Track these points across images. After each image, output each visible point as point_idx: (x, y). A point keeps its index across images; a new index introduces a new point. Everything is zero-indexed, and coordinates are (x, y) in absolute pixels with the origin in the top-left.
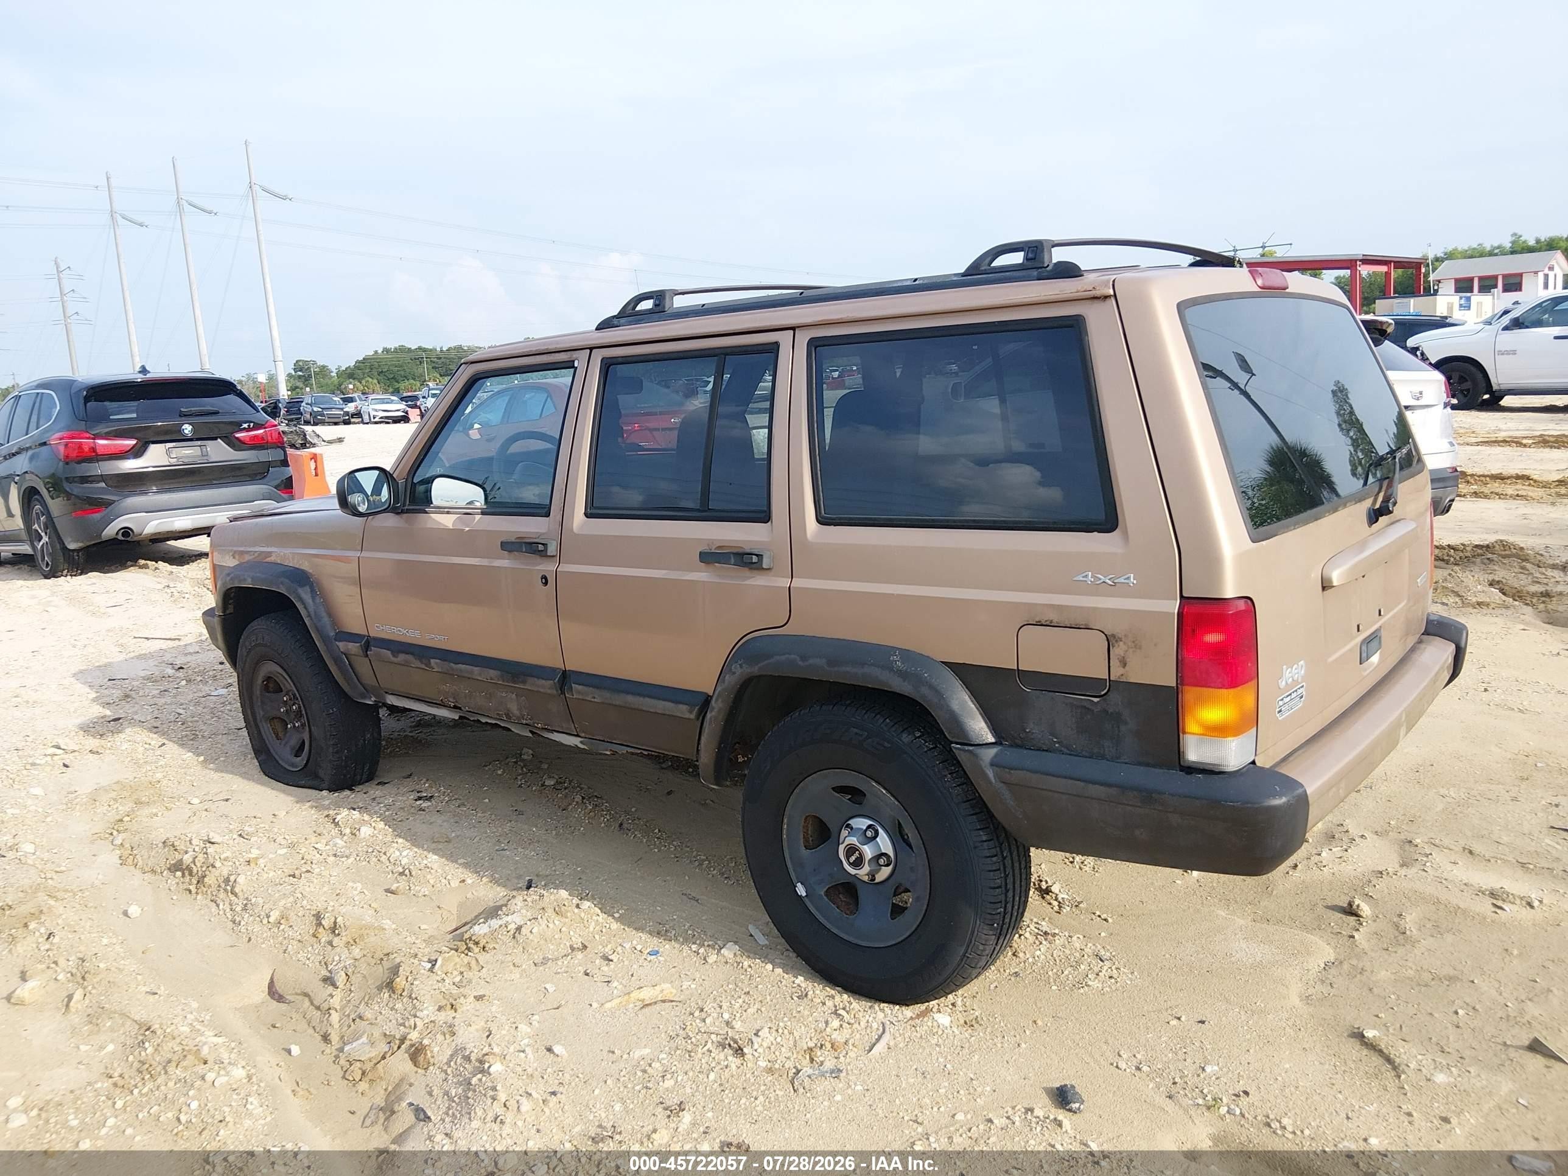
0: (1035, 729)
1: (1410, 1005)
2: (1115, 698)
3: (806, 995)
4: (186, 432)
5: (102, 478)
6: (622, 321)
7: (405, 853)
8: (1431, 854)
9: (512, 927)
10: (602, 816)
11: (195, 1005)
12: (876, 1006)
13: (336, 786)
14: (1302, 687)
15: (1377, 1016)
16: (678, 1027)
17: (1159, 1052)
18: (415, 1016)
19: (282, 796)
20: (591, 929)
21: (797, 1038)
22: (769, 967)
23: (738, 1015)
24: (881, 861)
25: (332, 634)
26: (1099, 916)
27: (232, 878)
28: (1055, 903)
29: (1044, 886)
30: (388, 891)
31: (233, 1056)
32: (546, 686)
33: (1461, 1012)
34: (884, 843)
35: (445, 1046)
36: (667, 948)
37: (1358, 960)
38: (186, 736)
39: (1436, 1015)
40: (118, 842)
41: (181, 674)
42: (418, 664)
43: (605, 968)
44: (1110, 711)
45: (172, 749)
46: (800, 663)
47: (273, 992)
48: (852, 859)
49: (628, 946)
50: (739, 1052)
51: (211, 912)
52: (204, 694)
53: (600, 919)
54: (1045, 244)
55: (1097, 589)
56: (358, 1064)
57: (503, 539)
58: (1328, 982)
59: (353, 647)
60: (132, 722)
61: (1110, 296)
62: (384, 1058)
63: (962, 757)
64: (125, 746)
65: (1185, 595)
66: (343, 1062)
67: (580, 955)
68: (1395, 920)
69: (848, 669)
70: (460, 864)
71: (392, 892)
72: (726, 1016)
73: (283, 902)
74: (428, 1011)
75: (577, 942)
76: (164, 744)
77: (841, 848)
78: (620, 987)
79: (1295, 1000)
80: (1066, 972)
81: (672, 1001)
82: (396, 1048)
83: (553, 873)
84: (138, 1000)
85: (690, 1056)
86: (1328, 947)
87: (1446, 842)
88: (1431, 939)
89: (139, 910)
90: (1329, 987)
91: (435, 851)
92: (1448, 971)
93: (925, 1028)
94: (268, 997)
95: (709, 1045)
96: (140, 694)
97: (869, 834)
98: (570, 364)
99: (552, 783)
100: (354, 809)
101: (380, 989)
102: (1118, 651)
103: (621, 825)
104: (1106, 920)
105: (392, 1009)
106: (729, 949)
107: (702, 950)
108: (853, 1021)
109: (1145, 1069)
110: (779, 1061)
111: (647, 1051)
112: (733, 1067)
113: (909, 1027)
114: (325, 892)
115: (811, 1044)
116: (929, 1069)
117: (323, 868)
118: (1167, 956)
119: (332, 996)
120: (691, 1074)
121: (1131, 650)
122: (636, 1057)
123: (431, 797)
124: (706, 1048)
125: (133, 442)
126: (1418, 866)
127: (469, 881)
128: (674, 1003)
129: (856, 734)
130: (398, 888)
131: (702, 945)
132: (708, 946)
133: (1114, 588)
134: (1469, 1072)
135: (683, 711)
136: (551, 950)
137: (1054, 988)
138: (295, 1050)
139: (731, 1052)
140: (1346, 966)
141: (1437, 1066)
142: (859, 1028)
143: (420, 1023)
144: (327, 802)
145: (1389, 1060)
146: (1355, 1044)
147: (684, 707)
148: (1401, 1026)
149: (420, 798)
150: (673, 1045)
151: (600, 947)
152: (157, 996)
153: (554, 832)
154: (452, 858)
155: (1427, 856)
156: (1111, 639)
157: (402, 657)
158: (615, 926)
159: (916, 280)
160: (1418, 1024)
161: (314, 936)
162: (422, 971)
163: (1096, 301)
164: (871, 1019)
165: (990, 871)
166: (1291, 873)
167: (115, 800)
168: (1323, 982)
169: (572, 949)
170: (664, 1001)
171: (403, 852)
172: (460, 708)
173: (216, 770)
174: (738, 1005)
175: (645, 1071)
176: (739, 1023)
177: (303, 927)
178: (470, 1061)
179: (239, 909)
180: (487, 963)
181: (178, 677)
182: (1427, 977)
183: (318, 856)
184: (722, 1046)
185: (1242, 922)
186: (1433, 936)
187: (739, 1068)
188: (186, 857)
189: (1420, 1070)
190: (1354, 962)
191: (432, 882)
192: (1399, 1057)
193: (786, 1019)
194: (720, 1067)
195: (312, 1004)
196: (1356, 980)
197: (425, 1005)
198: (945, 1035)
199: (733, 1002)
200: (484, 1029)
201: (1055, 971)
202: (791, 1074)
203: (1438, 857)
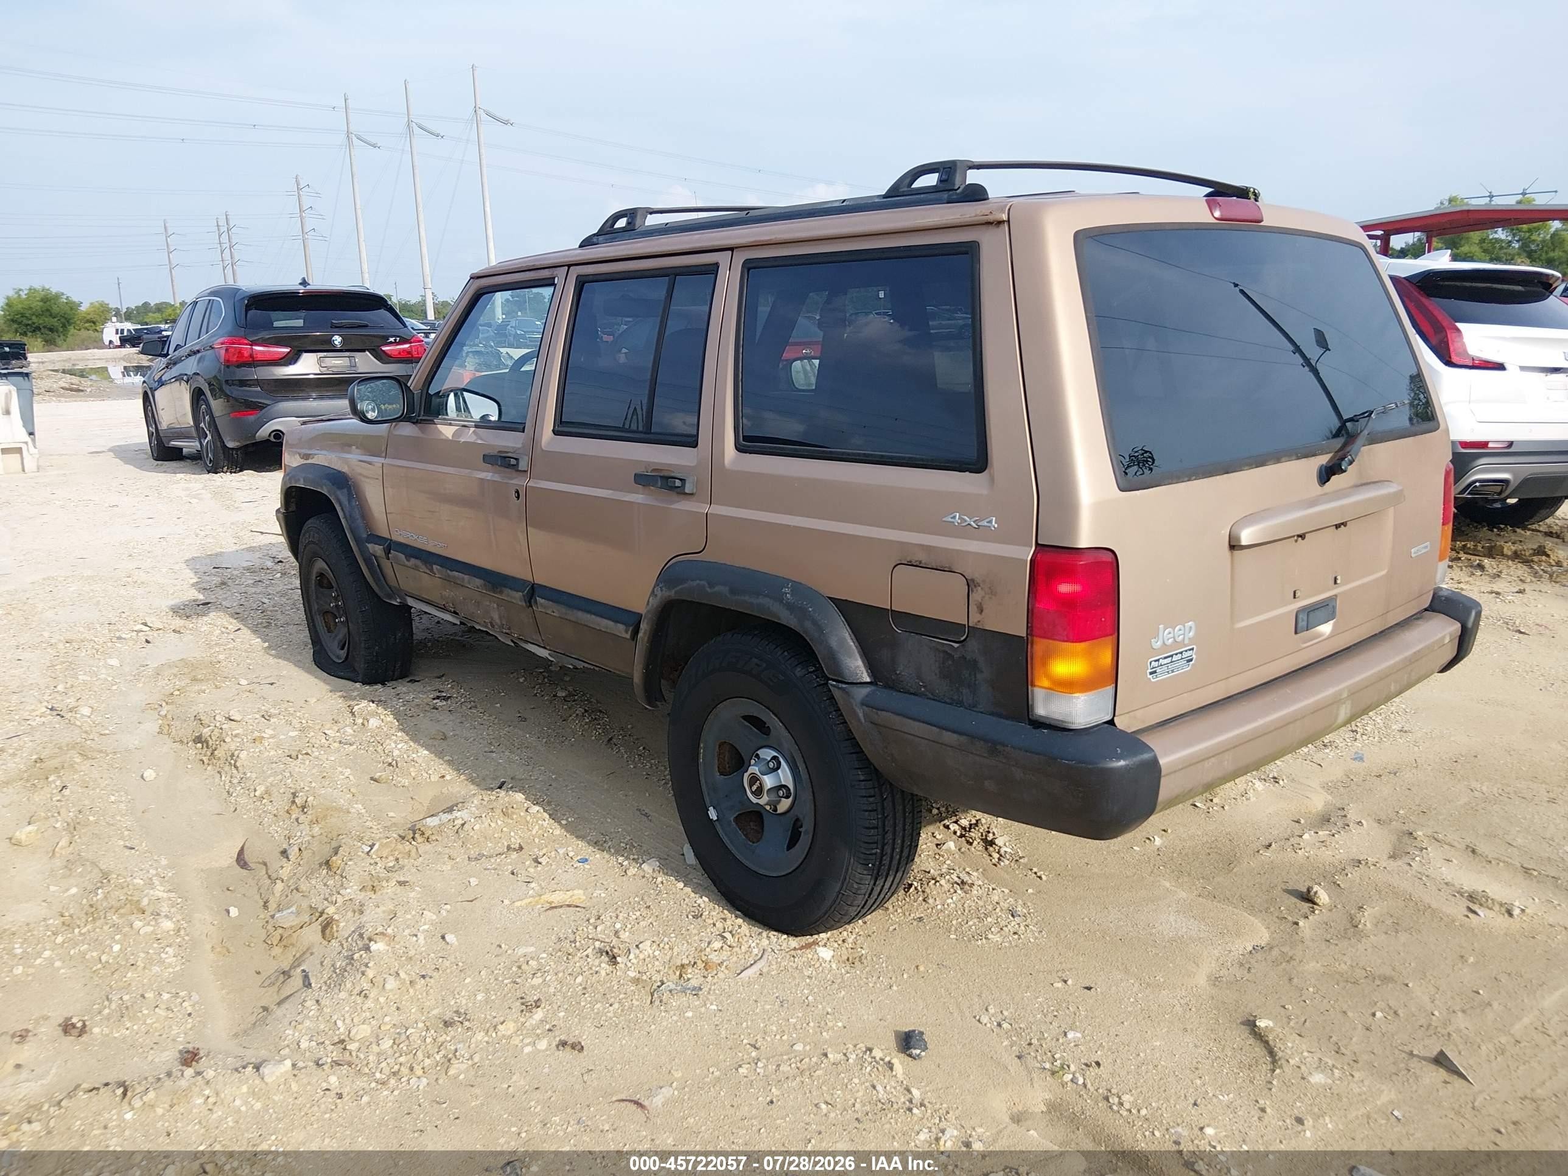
0: (905, 670)
1: (1325, 1001)
2: (973, 645)
3: (701, 915)
4: (336, 342)
5: (258, 382)
6: (601, 238)
7: (399, 746)
8: (1426, 849)
9: (459, 822)
10: (595, 729)
11: (164, 862)
12: (765, 934)
13: (370, 679)
14: (1192, 649)
15: (1284, 1007)
16: (570, 931)
17: (1029, 1011)
18: (339, 893)
19: (321, 684)
20: (534, 832)
21: (675, 953)
22: (681, 885)
23: (629, 926)
24: (781, 793)
25: (365, 536)
26: (1036, 873)
27: (236, 753)
28: (996, 856)
29: (990, 837)
30: (372, 779)
31: (173, 910)
32: (517, 597)
33: (1379, 1014)
34: (785, 776)
35: (351, 922)
36: (598, 857)
37: (1291, 948)
38: (262, 623)
39: (1350, 1014)
40: (163, 713)
41: (279, 567)
42: (423, 568)
43: (532, 870)
44: (968, 658)
45: (246, 632)
46: (708, 590)
47: (241, 860)
48: (754, 788)
49: (562, 851)
50: (613, 959)
51: (214, 782)
52: (293, 586)
53: (545, 824)
54: (958, 164)
55: (964, 532)
56: (280, 931)
57: (487, 452)
58: (1247, 966)
59: (377, 549)
60: (220, 607)
61: (1004, 221)
62: (301, 927)
63: (837, 694)
64: (205, 628)
65: (1039, 542)
66: (269, 927)
67: (514, 855)
68: (1353, 912)
69: (747, 598)
70: (445, 761)
71: (376, 780)
72: (618, 926)
73: (272, 778)
74: (351, 890)
75: (515, 842)
76: (239, 629)
77: (746, 775)
78: (537, 888)
79: (1201, 980)
80: (970, 923)
81: (577, 907)
82: (315, 919)
83: (528, 778)
84: (114, 852)
85: (567, 958)
86: (1265, 931)
87: (1450, 838)
88: (1384, 935)
89: (154, 775)
90: (1246, 972)
91: (427, 747)
92: (1387, 971)
93: (805, 959)
94: (235, 863)
95: (590, 951)
96: (237, 582)
97: (771, 765)
98: (550, 282)
99: (564, 695)
100: (373, 702)
101: (321, 865)
102: (976, 596)
103: (611, 739)
104: (1040, 877)
105: (325, 885)
106: (649, 865)
107: (626, 863)
108: (735, 945)
109: (1005, 1025)
110: (648, 974)
111: (532, 949)
112: (603, 973)
113: (788, 956)
114: (313, 774)
115: (686, 961)
116: (791, 998)
117: (322, 752)
118: (1086, 919)
119: (282, 867)
120: (560, 975)
121: (987, 597)
122: (519, 954)
123: (449, 697)
124: (585, 953)
125: (287, 350)
126: (1407, 859)
127: (448, 777)
128: (578, 909)
129: (757, 664)
130: (380, 776)
131: (627, 858)
132: (634, 859)
133: (978, 532)
134: (1353, 1076)
135: (621, 631)
136: (489, 847)
137: (952, 936)
138: (234, 912)
139: (607, 959)
140: (1275, 952)
141: (1321, 1066)
142: (739, 952)
143: (340, 900)
144: (355, 694)
145: (1271, 1053)
146: (1245, 1031)
147: (621, 627)
148: (1305, 1021)
149: (438, 697)
150: (558, 947)
151: (536, 850)
152: (133, 851)
153: (544, 740)
154: (440, 754)
155: (1421, 849)
156: (972, 586)
157: (413, 561)
158: (558, 831)
159: (844, 201)
160: (1325, 1021)
161: (288, 812)
162: (360, 853)
163: (990, 227)
164: (754, 945)
165: (866, 811)
166: (1261, 852)
167: (175, 675)
168: (1241, 965)
169: (509, 848)
170: (569, 906)
171: (399, 745)
172: (457, 614)
173: (275, 656)
174: (634, 917)
175: (519, 967)
176: (627, 934)
177: (281, 803)
178: (363, 938)
179: (235, 781)
180: (426, 853)
181: (275, 570)
182: (1359, 973)
183: (324, 740)
184: (601, 952)
185: (1183, 895)
186: (1386, 933)
187: (608, 975)
188: (206, 730)
189: (1299, 1067)
190: (1286, 949)
191: (413, 774)
192: (1283, 1051)
193: (673, 935)
194: (591, 972)
195: (267, 873)
196: (1280, 968)
197: (351, 884)
198: (821, 969)
199: (631, 913)
200: (392, 911)
201: (960, 920)
202: (655, 987)
203: (1434, 853)
